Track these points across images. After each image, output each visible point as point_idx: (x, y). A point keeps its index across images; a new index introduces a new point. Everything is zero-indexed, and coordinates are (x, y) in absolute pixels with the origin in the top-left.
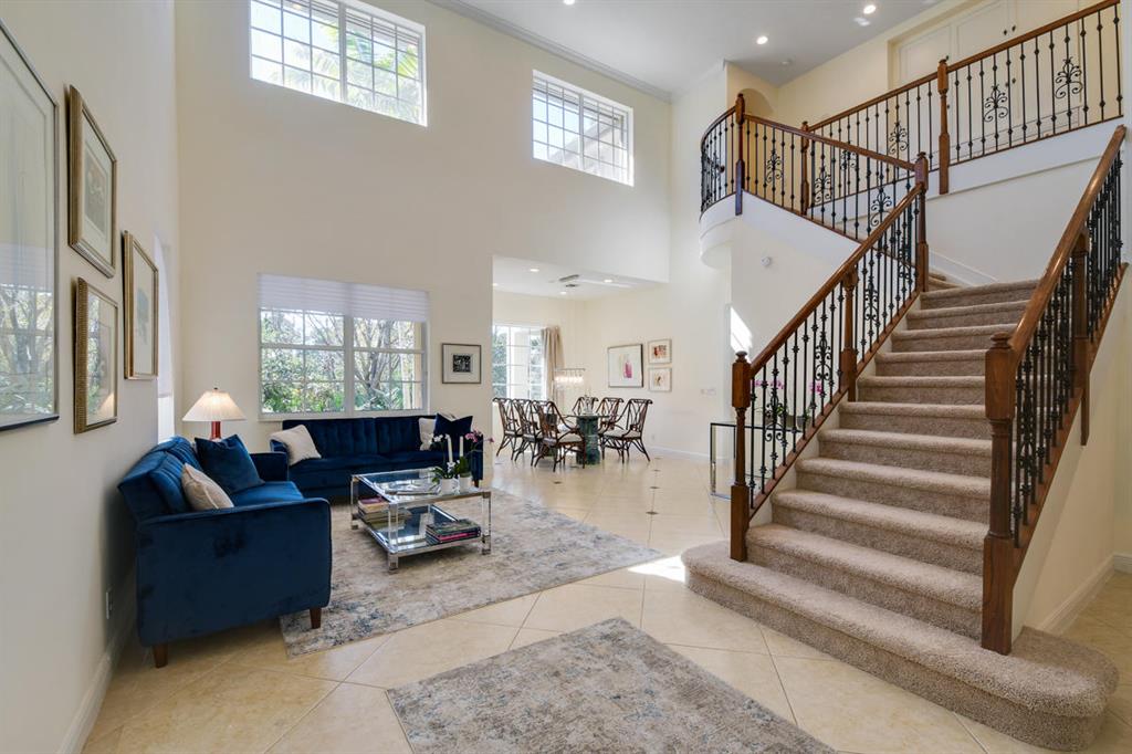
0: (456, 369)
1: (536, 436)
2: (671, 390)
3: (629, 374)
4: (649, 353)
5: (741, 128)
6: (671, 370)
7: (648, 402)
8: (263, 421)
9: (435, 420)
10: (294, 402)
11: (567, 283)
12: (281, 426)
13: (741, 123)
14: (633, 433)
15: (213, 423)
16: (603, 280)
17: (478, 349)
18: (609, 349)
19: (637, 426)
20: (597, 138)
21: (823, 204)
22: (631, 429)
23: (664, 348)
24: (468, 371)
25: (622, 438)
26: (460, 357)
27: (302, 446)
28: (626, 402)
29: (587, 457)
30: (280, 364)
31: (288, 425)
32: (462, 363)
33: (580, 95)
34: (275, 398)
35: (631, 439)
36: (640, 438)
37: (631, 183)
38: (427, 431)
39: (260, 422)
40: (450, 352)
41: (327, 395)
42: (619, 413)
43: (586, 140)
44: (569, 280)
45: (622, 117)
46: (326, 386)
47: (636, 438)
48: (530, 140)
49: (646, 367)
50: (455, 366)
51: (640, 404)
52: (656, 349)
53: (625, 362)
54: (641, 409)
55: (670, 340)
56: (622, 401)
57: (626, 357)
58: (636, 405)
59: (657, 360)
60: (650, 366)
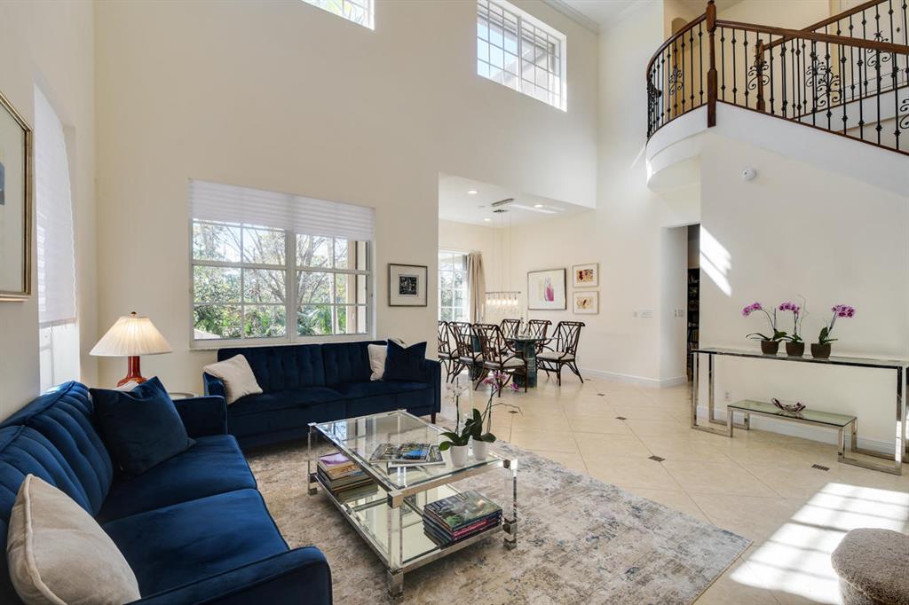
0: (403, 291)
1: (474, 359)
2: (598, 313)
3: (551, 298)
4: (573, 277)
5: (712, 36)
6: (598, 293)
7: (581, 325)
8: (196, 349)
9: (386, 347)
10: (225, 322)
11: (497, 208)
12: (215, 355)
13: (712, 31)
14: (569, 356)
15: (130, 358)
16: (533, 206)
17: (424, 269)
18: (528, 273)
19: (571, 349)
20: (534, 63)
21: (829, 108)
22: (567, 352)
23: (591, 272)
24: (415, 293)
25: (557, 361)
26: (406, 279)
27: (241, 380)
28: (555, 325)
29: (524, 379)
30: (213, 288)
31: (224, 354)
32: (408, 285)
33: (519, 18)
34: (209, 319)
35: (564, 362)
36: (574, 360)
37: (564, 108)
38: (378, 358)
39: (191, 351)
40: (397, 273)
41: (255, 315)
42: (549, 335)
43: (524, 63)
44: (499, 206)
45: (553, 45)
46: (253, 308)
47: (569, 361)
48: (474, 59)
49: (570, 290)
50: (401, 288)
51: (571, 327)
52: (581, 273)
53: (547, 285)
54: (573, 332)
55: (598, 265)
56: (551, 324)
57: (548, 281)
58: (566, 327)
59: (582, 283)
60: (575, 290)
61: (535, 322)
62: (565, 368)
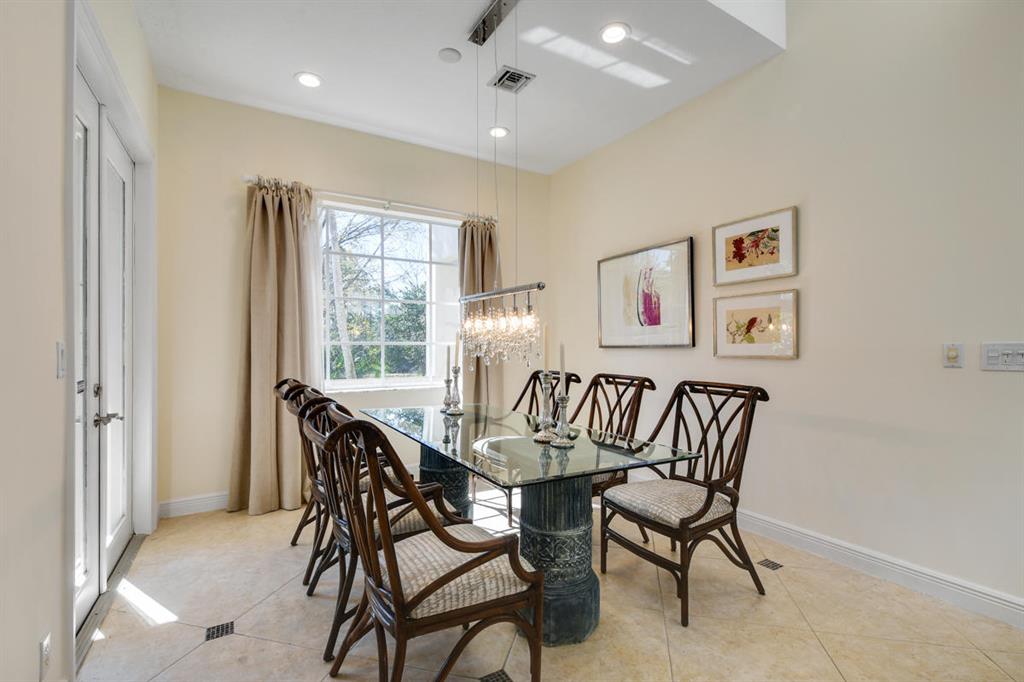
2: (797, 355)
3: (652, 316)
4: (713, 257)
6: (798, 295)
7: (755, 396)
18: (599, 262)
19: (726, 481)
23: (773, 234)
35: (702, 534)
47: (718, 525)
49: (705, 293)
51: (718, 400)
52: (738, 243)
53: (643, 286)
54: (724, 417)
55: (796, 213)
56: (653, 387)
57: (647, 274)
58: (701, 399)
59: (743, 273)
60: (717, 293)
61: (611, 379)
62: (707, 556)
